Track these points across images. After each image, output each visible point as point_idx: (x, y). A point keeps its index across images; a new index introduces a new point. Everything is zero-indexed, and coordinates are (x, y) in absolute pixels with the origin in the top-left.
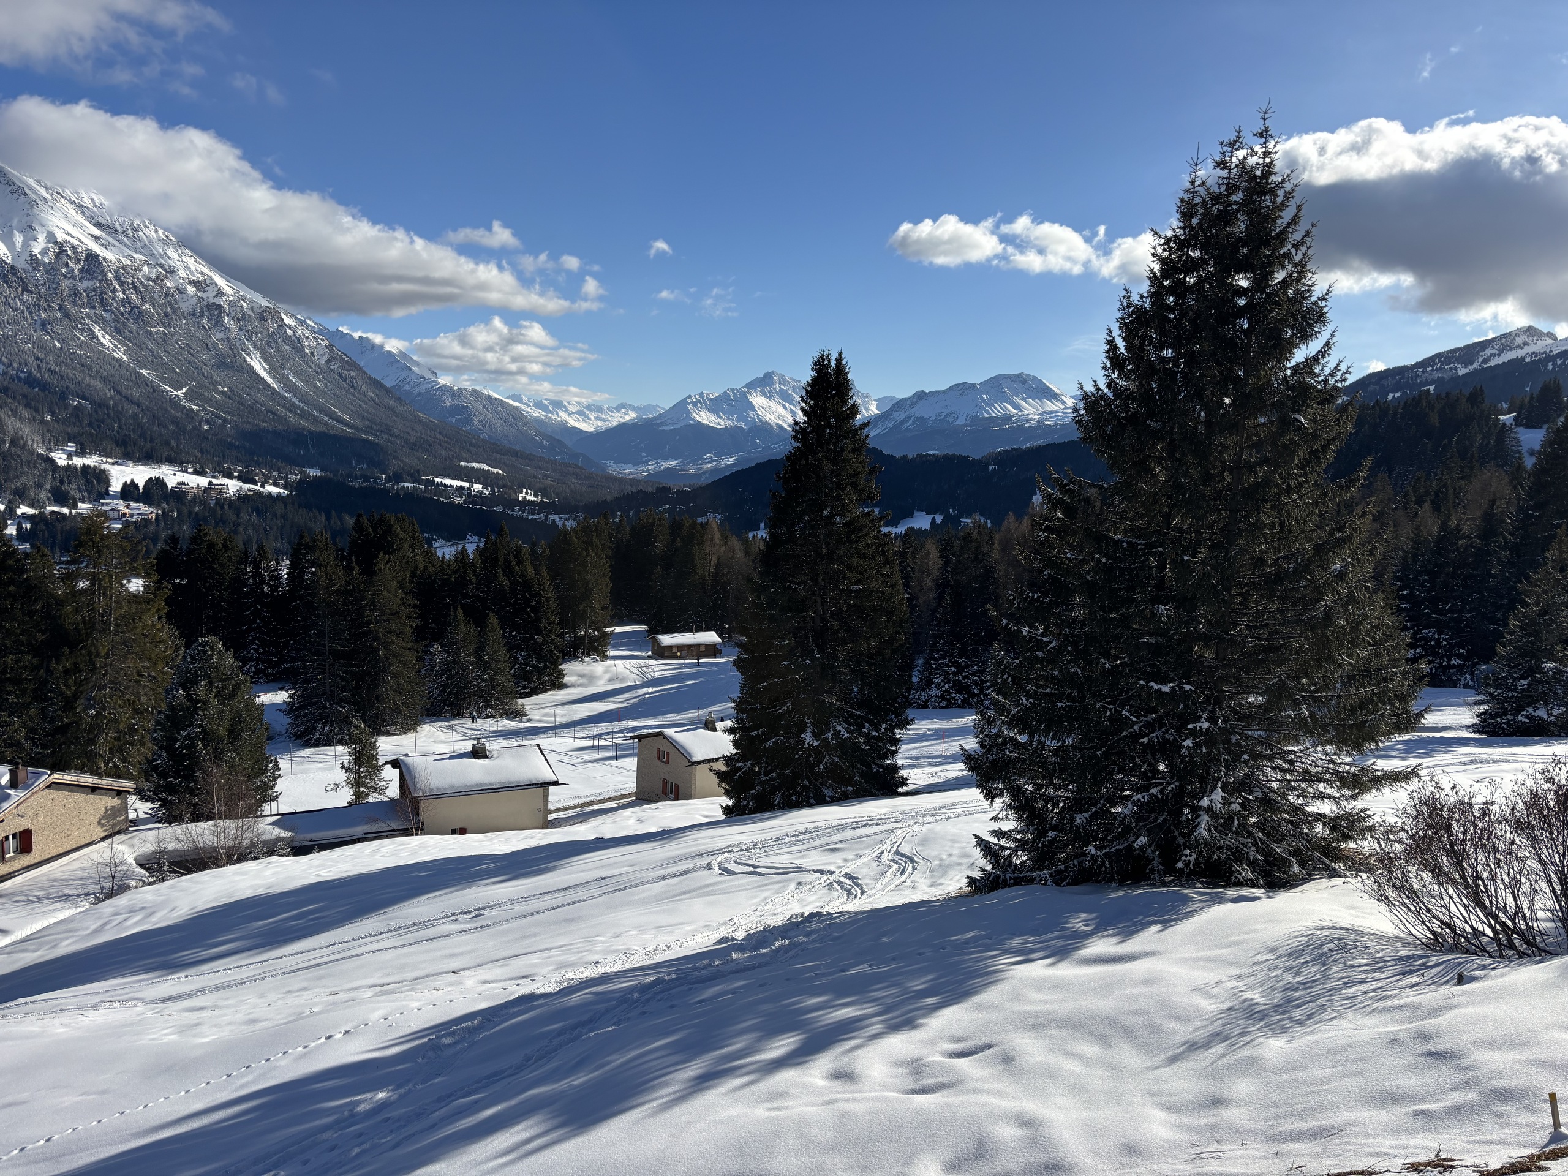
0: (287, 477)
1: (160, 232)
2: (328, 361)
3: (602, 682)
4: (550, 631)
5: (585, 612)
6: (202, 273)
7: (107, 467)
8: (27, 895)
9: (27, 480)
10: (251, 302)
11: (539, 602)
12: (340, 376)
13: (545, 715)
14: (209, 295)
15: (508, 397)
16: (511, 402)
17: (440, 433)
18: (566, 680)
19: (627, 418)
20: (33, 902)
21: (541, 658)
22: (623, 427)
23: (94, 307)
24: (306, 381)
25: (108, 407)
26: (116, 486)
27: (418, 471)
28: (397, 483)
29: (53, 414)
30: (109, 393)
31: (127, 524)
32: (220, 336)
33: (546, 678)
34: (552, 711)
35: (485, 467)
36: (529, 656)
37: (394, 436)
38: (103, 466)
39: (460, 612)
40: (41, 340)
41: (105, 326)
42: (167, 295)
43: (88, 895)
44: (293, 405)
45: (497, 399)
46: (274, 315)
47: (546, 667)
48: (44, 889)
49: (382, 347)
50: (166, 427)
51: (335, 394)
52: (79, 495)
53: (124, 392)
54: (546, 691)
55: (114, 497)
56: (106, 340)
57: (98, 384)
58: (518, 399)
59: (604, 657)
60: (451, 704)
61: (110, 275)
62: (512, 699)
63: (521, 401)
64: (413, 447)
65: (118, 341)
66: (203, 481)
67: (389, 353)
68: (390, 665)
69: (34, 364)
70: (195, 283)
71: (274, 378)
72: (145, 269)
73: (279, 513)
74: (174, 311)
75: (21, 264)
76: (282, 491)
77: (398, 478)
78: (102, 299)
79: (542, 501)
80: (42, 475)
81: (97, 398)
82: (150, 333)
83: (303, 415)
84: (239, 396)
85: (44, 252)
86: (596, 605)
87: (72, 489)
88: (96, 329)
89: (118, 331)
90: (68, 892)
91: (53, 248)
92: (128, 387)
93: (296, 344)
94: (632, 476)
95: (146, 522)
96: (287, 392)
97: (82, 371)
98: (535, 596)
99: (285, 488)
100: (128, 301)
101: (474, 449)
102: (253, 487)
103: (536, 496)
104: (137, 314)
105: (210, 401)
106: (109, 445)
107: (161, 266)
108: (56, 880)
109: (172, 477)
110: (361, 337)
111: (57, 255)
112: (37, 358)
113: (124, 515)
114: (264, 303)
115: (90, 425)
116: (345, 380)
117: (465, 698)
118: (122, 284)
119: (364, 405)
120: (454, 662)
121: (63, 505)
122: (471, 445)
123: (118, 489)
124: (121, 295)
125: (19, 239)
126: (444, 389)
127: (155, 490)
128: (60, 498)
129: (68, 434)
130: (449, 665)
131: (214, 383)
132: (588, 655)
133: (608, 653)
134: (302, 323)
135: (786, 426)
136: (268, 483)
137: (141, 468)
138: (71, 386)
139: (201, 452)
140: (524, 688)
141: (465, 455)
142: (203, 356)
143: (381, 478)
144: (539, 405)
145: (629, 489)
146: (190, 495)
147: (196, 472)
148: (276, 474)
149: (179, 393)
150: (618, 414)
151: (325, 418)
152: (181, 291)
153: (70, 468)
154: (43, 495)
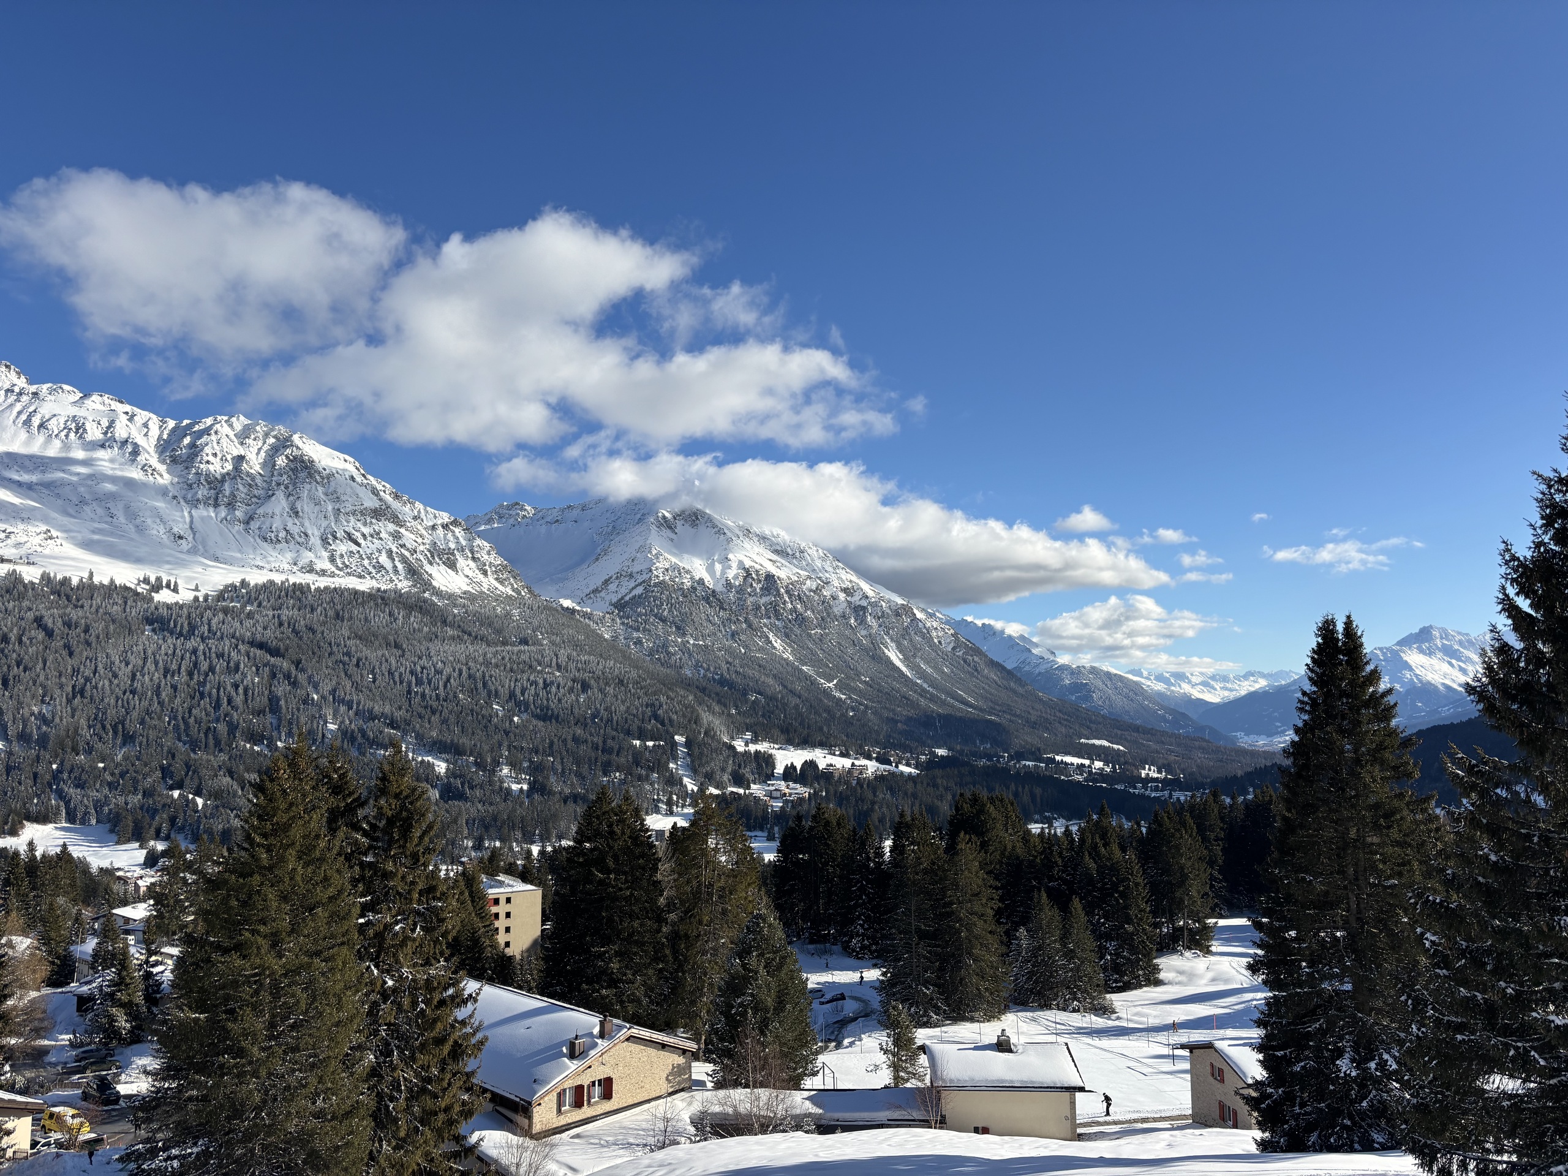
0: (918, 758)
1: (820, 551)
2: (954, 649)
3: (1204, 981)
4: (1141, 919)
5: (1182, 901)
6: (851, 581)
7: (773, 752)
8: (600, 1139)
9: (714, 765)
10: (889, 601)
11: (1127, 887)
12: (965, 661)
13: (1136, 1014)
14: (856, 599)
15: (1129, 672)
16: (1130, 677)
17: (1060, 711)
18: (1162, 976)
19: (1257, 686)
20: (603, 1146)
21: (1133, 950)
22: (1252, 696)
23: (769, 618)
24: (935, 668)
25: (777, 700)
26: (779, 769)
27: (1039, 750)
28: (1019, 761)
29: (737, 708)
30: (778, 688)
31: (786, 802)
32: (864, 633)
33: (1141, 972)
34: (1146, 1010)
35: (1105, 743)
36: (1121, 946)
37: (1015, 715)
38: (770, 751)
39: (1044, 895)
40: (731, 647)
41: (777, 631)
42: (823, 602)
43: (645, 1145)
44: (924, 690)
45: (1116, 675)
46: (907, 610)
47: (1139, 960)
48: (616, 1135)
49: (1002, 632)
50: (820, 715)
51: (961, 678)
52: (751, 778)
53: (789, 686)
54: (1140, 986)
55: (778, 779)
56: (778, 644)
57: (770, 681)
58: (1138, 673)
59: (1207, 952)
60: (1039, 993)
61: (782, 590)
62: (1100, 992)
63: (1140, 675)
64: (1034, 725)
65: (786, 643)
66: (847, 763)
67: (1010, 637)
68: (972, 947)
69: (724, 666)
70: (845, 590)
71: (907, 666)
72: (808, 582)
73: (909, 793)
74: (829, 615)
75: (719, 588)
76: (913, 771)
77: (1019, 756)
78: (776, 610)
79: (1166, 778)
80: (726, 761)
81: (769, 693)
82: (810, 635)
83: (933, 699)
84: (878, 684)
85: (736, 577)
86: (1193, 893)
87: (746, 772)
88: (771, 635)
89: (787, 636)
90: (631, 1140)
91: (743, 573)
92: (792, 682)
93: (926, 635)
94: (1266, 748)
95: (801, 800)
96: (919, 678)
97: (760, 671)
98: (1123, 881)
99: (916, 768)
100: (795, 610)
101: (1093, 726)
102: (888, 767)
103: (1159, 772)
104: (801, 620)
105: (854, 690)
106: (776, 732)
107: (820, 578)
108: (624, 1128)
109: (822, 759)
110: (983, 624)
111: (745, 578)
112: (727, 663)
113: (785, 795)
114: (900, 601)
115: (763, 716)
116: (969, 665)
117: (1052, 989)
118: (790, 596)
119: (987, 687)
120: (1040, 948)
121: (740, 787)
122: (1091, 722)
123: (781, 771)
124: (790, 606)
125: (718, 567)
126: (1063, 668)
127: (807, 773)
128: (739, 780)
129: (746, 724)
130: (1035, 951)
131: (858, 674)
132: (1190, 949)
133: (1213, 949)
134: (931, 616)
135: (1455, 686)
136: (901, 763)
137: (799, 752)
138: (751, 684)
139: (847, 736)
140: (1116, 981)
141: (1085, 732)
142: (850, 651)
143: (1003, 757)
144: (1160, 678)
145: (1263, 763)
146: (837, 775)
147: (842, 755)
148: (908, 755)
149: (831, 685)
150: (1246, 683)
151: (952, 701)
152: (834, 598)
153: (746, 753)
154: (726, 777)
